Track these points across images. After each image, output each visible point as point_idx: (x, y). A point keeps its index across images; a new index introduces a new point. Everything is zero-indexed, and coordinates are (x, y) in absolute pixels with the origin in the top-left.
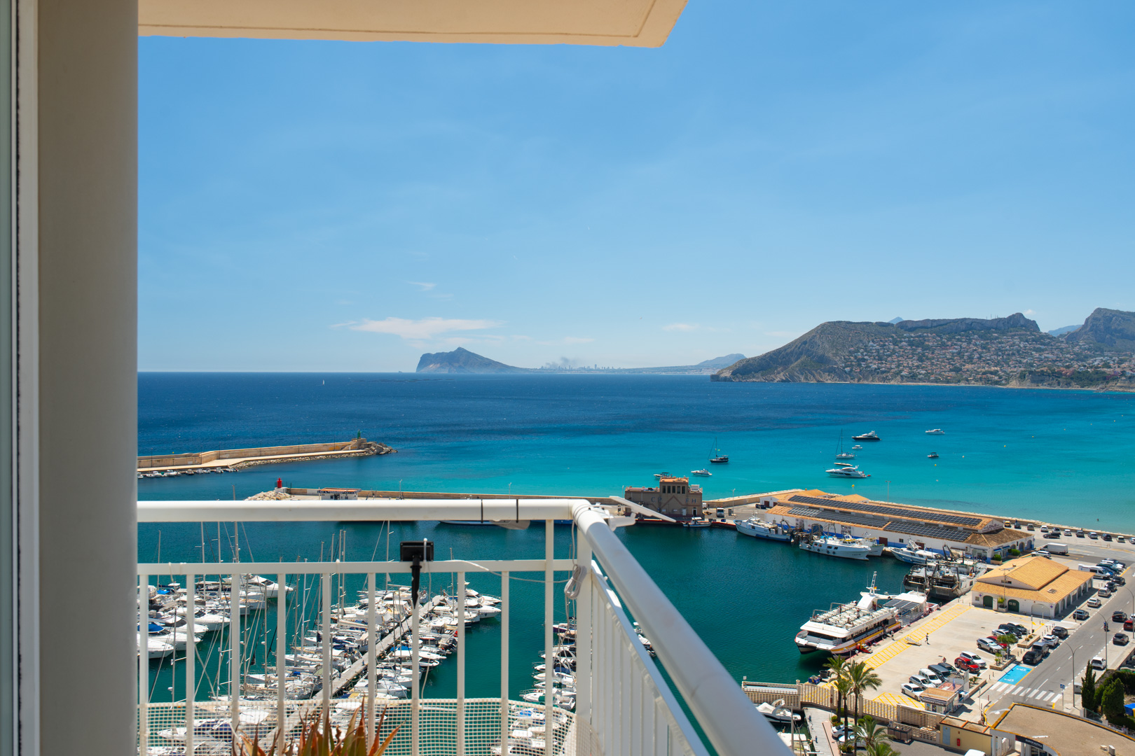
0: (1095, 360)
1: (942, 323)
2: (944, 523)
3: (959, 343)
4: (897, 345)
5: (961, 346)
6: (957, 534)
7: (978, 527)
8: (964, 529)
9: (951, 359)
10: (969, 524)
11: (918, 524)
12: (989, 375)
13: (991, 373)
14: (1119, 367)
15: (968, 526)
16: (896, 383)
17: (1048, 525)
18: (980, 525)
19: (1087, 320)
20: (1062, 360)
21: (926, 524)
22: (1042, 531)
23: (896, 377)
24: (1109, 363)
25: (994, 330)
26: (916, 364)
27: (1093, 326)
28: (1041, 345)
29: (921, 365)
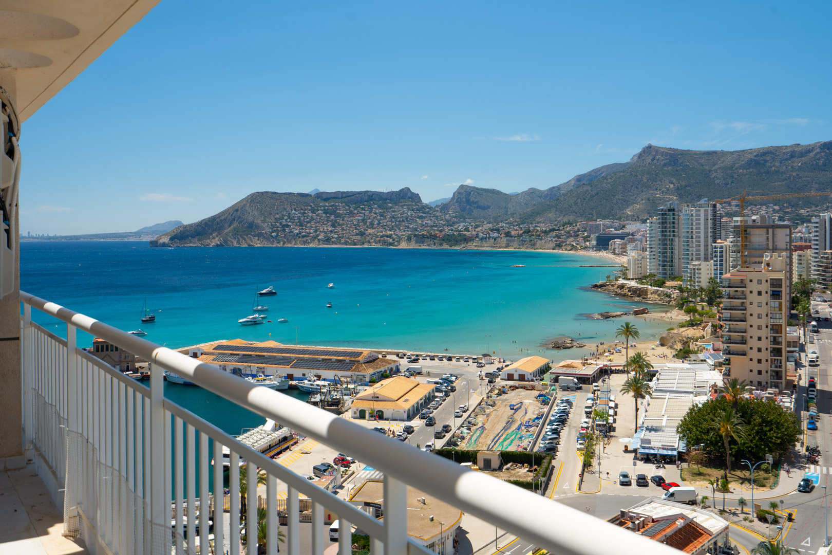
0: (460, 226)
1: (350, 194)
2: (336, 358)
3: (363, 211)
4: (315, 213)
5: (364, 214)
6: (345, 365)
7: (360, 358)
8: (350, 361)
9: (357, 225)
10: (354, 356)
11: (317, 360)
12: (385, 238)
13: (387, 236)
14: (475, 231)
15: (353, 359)
16: (314, 246)
17: (412, 353)
18: (362, 356)
19: (454, 194)
20: (437, 226)
21: (323, 360)
22: (407, 358)
23: (314, 240)
24: (469, 228)
25: (389, 201)
26: (330, 229)
27: (458, 198)
28: (423, 213)
29: (333, 230)
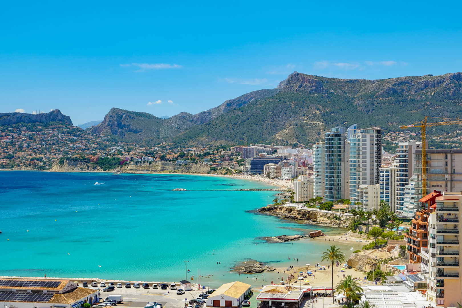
0: (113, 149)
3: (11, 134)
5: (13, 136)
6: (43, 296)
9: (5, 147)
12: (36, 161)
13: (38, 160)
14: (129, 154)
19: (106, 117)
20: (89, 149)
24: (121, 151)
25: (38, 123)
27: (110, 121)
28: (74, 136)
